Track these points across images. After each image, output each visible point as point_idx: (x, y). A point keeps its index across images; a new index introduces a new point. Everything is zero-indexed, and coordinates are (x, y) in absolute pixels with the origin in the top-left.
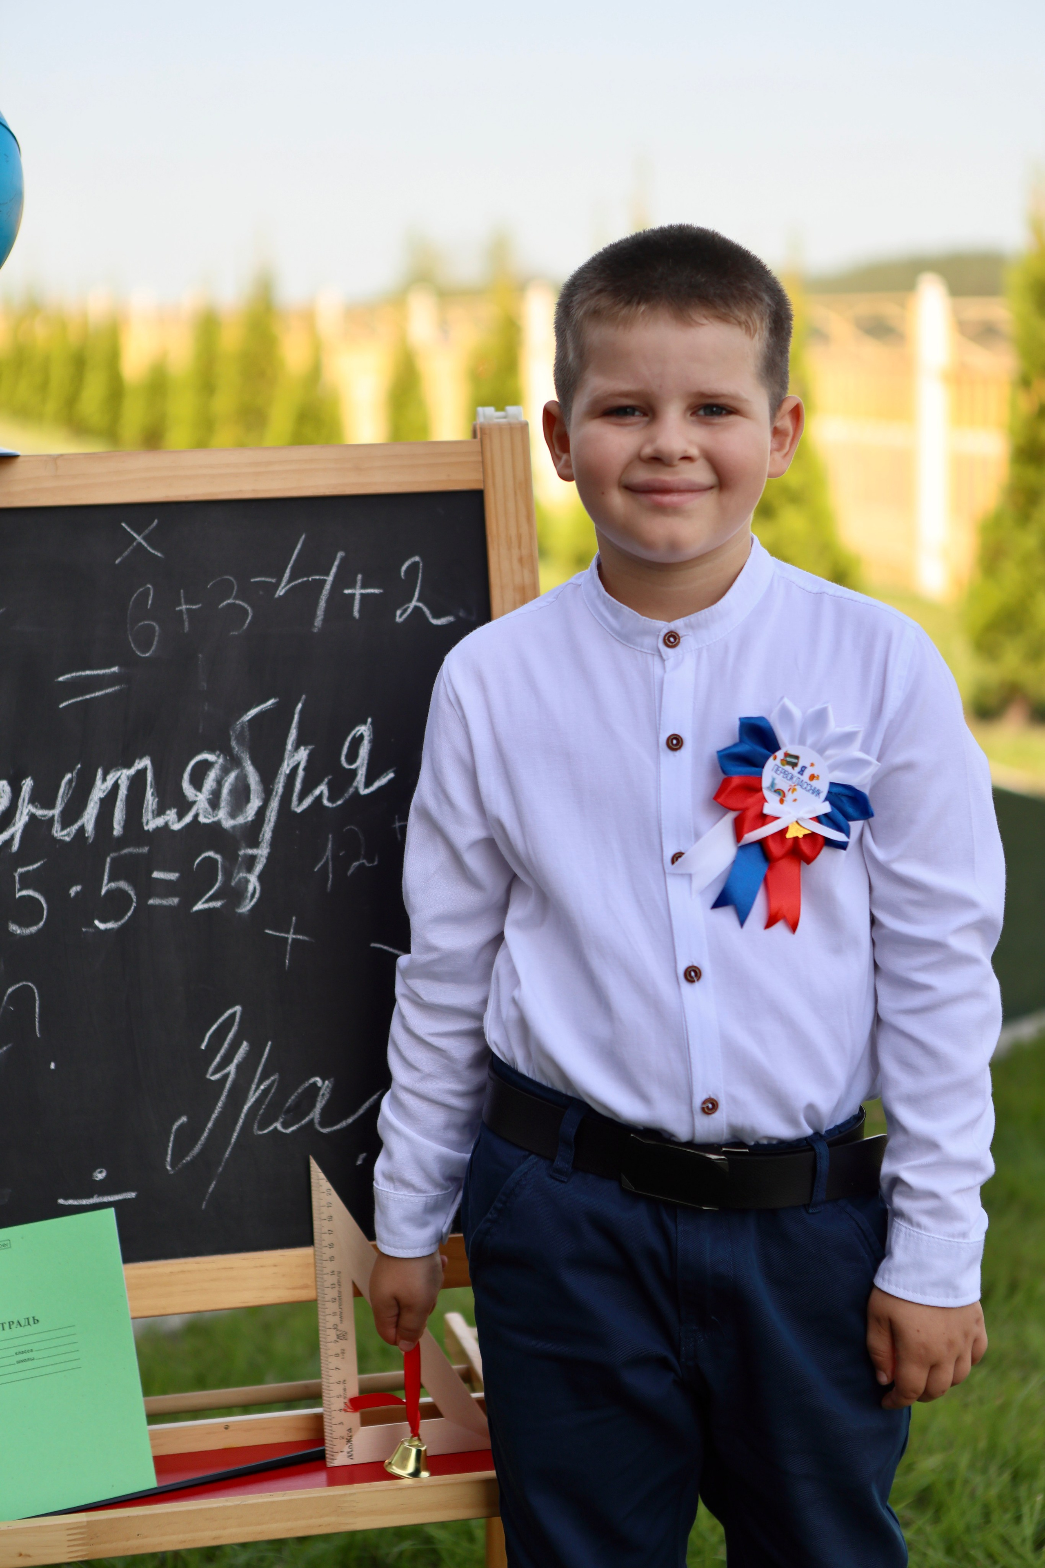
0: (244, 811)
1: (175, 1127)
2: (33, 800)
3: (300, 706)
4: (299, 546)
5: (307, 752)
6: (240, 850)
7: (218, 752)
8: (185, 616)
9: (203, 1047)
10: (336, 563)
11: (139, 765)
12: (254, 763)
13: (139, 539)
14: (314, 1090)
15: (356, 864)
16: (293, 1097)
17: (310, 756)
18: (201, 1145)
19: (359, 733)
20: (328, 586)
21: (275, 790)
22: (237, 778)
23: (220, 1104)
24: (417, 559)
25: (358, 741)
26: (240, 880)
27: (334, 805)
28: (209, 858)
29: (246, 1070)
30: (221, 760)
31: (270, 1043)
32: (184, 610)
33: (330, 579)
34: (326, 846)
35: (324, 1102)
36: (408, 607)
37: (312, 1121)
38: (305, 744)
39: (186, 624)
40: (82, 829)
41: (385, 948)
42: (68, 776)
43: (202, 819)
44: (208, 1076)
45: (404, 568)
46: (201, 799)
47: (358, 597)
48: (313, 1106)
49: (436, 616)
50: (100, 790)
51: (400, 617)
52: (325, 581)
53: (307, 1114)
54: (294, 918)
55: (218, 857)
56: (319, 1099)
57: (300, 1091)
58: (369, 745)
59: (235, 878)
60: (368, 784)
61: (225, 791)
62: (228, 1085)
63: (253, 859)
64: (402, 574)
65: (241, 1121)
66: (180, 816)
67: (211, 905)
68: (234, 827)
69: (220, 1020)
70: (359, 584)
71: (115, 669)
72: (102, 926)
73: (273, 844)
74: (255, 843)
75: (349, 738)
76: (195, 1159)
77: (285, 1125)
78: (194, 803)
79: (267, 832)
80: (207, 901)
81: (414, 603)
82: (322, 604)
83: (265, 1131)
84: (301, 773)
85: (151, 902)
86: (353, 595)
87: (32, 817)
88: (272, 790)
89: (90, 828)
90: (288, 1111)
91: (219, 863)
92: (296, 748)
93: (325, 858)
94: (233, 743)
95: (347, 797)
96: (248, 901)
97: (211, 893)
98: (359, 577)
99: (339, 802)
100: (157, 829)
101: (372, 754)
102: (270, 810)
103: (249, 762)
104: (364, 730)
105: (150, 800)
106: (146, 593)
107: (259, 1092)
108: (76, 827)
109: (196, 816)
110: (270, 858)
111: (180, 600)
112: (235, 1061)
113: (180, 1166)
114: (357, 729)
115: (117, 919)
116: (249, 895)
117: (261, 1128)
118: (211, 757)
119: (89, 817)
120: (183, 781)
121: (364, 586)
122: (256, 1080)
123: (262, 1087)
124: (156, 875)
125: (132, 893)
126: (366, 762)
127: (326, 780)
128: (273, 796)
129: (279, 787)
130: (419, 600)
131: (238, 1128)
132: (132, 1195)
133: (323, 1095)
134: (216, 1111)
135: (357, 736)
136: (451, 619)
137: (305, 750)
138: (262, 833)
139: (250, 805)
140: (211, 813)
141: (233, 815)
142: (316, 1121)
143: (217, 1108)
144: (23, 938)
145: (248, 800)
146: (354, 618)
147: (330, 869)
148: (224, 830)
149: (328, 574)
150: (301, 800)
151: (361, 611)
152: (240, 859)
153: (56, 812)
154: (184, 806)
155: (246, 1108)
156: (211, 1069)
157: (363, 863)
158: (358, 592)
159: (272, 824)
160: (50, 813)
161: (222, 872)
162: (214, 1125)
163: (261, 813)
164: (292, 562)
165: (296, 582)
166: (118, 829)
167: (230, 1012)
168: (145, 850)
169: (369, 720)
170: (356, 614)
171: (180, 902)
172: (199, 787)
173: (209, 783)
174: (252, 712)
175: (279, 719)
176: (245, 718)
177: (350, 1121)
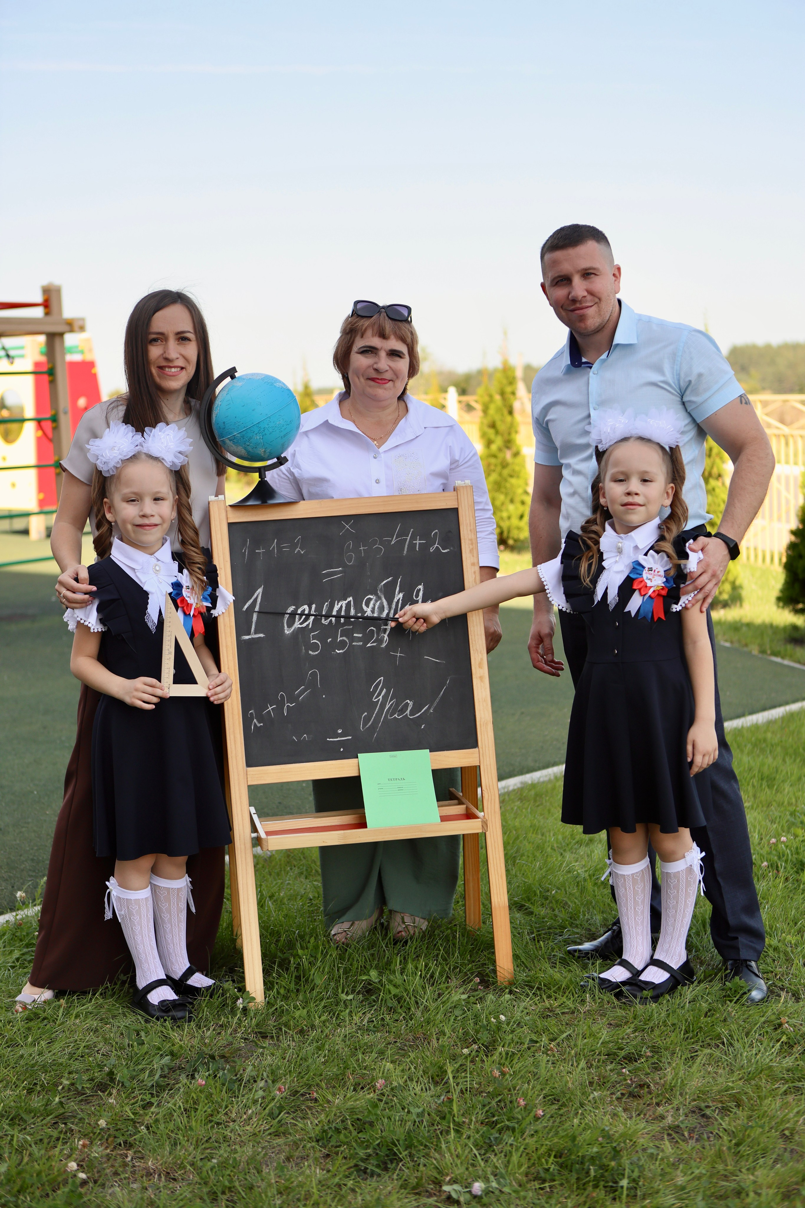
0: (383, 613)
1: (363, 716)
4: (398, 528)
6: (382, 626)
7: (374, 595)
9: (371, 690)
10: (411, 533)
11: (349, 599)
12: (385, 599)
13: (347, 526)
14: (407, 704)
16: (400, 707)
17: (403, 596)
18: (371, 722)
19: (419, 588)
22: (380, 603)
24: (437, 531)
25: (419, 590)
26: (382, 636)
28: (372, 629)
29: (385, 698)
30: (375, 598)
31: (392, 689)
32: (362, 549)
33: (409, 538)
36: (434, 547)
38: (402, 592)
39: (363, 554)
40: (331, 621)
41: (429, 658)
42: (327, 603)
43: (369, 616)
44: (373, 700)
45: (433, 534)
46: (369, 609)
47: (418, 544)
48: (406, 709)
49: (443, 549)
50: (336, 608)
51: (431, 550)
52: (407, 539)
53: (405, 712)
54: (399, 649)
55: (375, 628)
56: (409, 707)
57: (403, 705)
58: (423, 592)
59: (380, 636)
61: (376, 607)
62: (380, 703)
63: (386, 629)
64: (432, 536)
65: (384, 714)
67: (373, 645)
68: (379, 619)
69: (377, 682)
70: (418, 539)
71: (341, 569)
72: (338, 652)
74: (387, 624)
75: (416, 590)
76: (370, 726)
77: (398, 716)
78: (367, 611)
80: (371, 644)
82: (406, 546)
83: (392, 718)
84: (400, 601)
85: (354, 644)
86: (416, 543)
88: (391, 607)
89: (334, 620)
90: (399, 711)
91: (376, 630)
92: (399, 593)
94: (379, 592)
96: (384, 643)
97: (373, 641)
98: (418, 537)
101: (423, 594)
102: (391, 614)
104: (421, 587)
105: (353, 611)
106: (350, 544)
108: (329, 620)
111: (360, 546)
112: (382, 695)
113: (365, 729)
115: (343, 649)
117: (391, 716)
118: (372, 597)
120: (363, 604)
121: (420, 540)
122: (388, 701)
123: (390, 703)
124: (355, 635)
125: (347, 641)
128: (392, 609)
129: (394, 606)
130: (437, 544)
131: (383, 716)
132: (350, 738)
136: (448, 550)
137: (402, 594)
140: (372, 614)
141: (379, 615)
142: (408, 714)
143: (376, 710)
144: (313, 655)
145: (384, 610)
152: (382, 629)
153: (323, 615)
155: (385, 710)
156: (374, 698)
158: (418, 542)
160: (321, 615)
161: (376, 634)
162: (375, 715)
163: (388, 614)
164: (396, 533)
165: (398, 539)
166: (342, 621)
167: (380, 679)
168: (351, 627)
169: (422, 584)
170: (418, 549)
171: (363, 644)
172: (368, 607)
173: (371, 605)
174: (385, 582)
175: (392, 585)
176: (382, 584)
177: (419, 714)
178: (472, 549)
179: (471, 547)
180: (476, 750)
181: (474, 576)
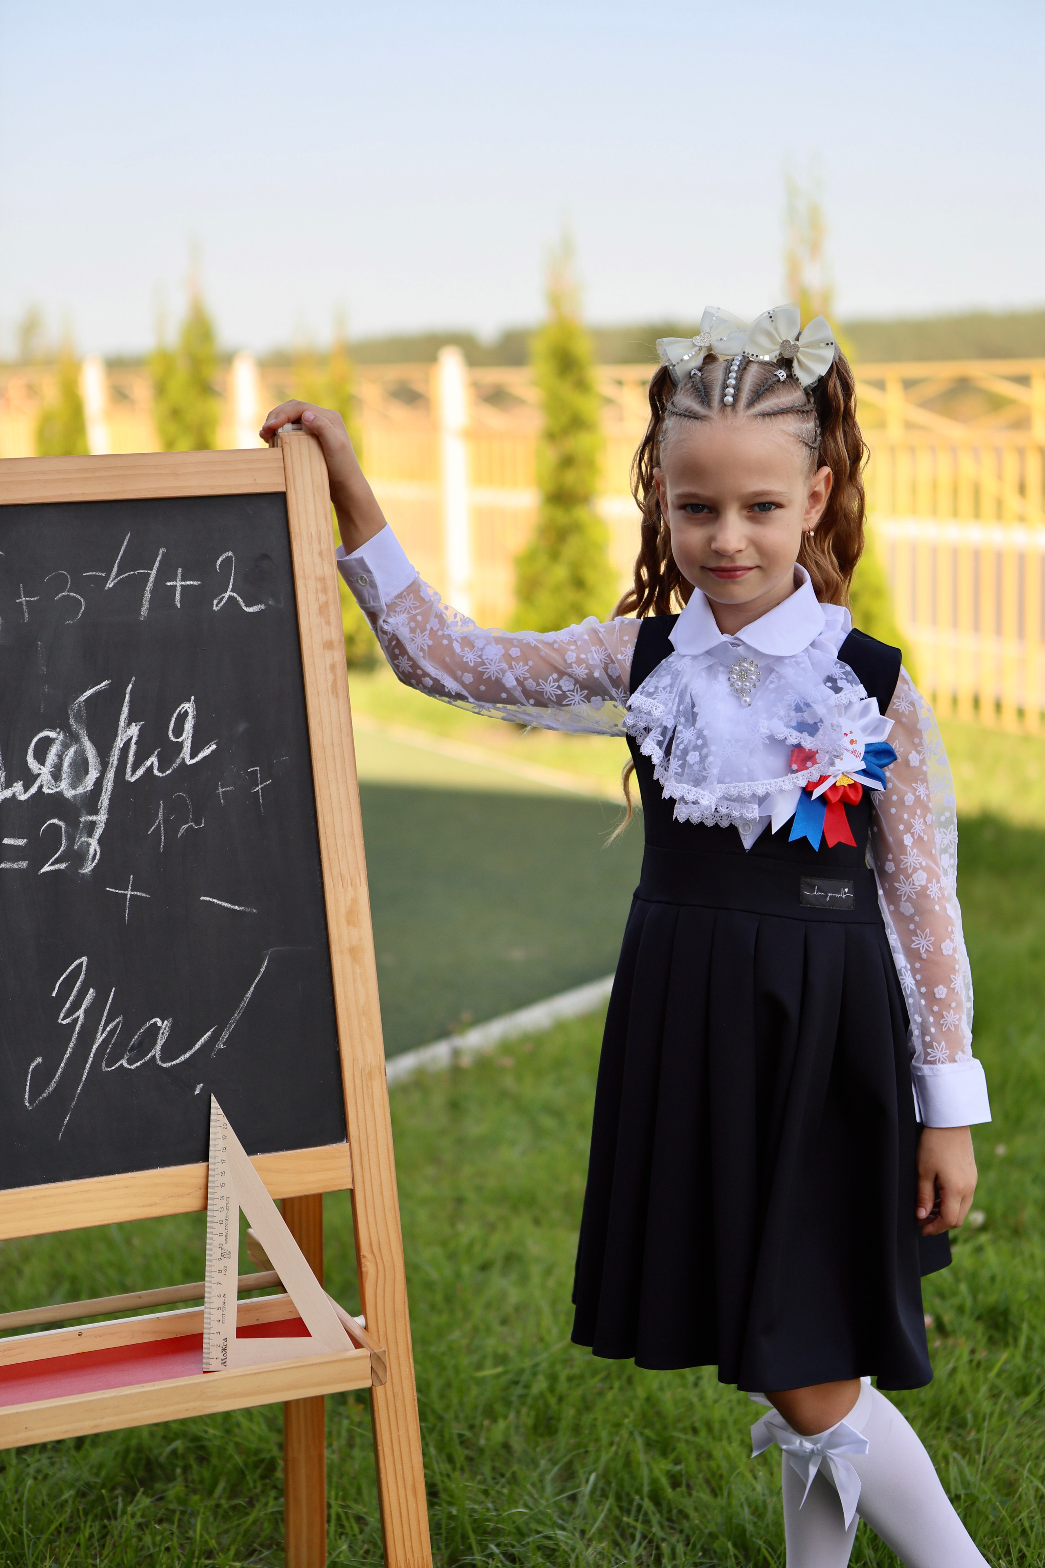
0: (83, 781)
1: (31, 1067)
3: (130, 686)
4: (125, 544)
5: (138, 727)
6: (81, 817)
7: (58, 730)
8: (25, 607)
9: (54, 995)
10: (159, 559)
12: (90, 739)
14: (155, 1029)
15: (186, 826)
16: (136, 1037)
17: (140, 730)
18: (55, 1083)
19: (184, 710)
20: (152, 579)
21: (111, 762)
22: (76, 752)
23: (71, 1045)
24: (230, 554)
25: (184, 716)
26: (81, 843)
27: (164, 775)
28: (53, 824)
29: (93, 1014)
30: (61, 737)
31: (114, 989)
32: (24, 602)
33: (154, 572)
34: (158, 811)
35: (164, 1040)
36: (224, 597)
37: (154, 1055)
38: (136, 721)
39: (26, 614)
41: (214, 900)
43: (46, 790)
44: (59, 1021)
45: (219, 562)
46: (45, 772)
47: (179, 588)
48: (155, 1044)
49: (248, 604)
51: (216, 606)
52: (149, 574)
53: (151, 1051)
54: (131, 877)
55: (62, 824)
56: (159, 1037)
57: (142, 1031)
58: (193, 720)
59: (78, 842)
60: (192, 757)
61: (66, 764)
62: (78, 1028)
63: (92, 825)
64: (218, 567)
65: (90, 1060)
66: (26, 788)
67: (57, 867)
68: (75, 796)
69: (69, 970)
70: (179, 576)
73: (110, 811)
74: (95, 811)
75: (175, 715)
76: (51, 1095)
77: (130, 1062)
78: (39, 775)
79: (105, 800)
80: (52, 864)
81: (229, 593)
82: (147, 595)
83: (113, 1068)
84: (133, 747)
85: (2, 865)
86: (176, 586)
88: (108, 762)
90: (133, 1049)
91: (63, 829)
92: (129, 725)
93: (157, 821)
94: (72, 721)
95: (175, 767)
96: (90, 862)
97: (56, 856)
98: (180, 570)
99: (168, 772)
100: (6, 800)
101: (196, 727)
102: (106, 781)
103: (87, 738)
104: (188, 707)
107: (106, 1033)
109: (41, 787)
110: (107, 823)
111: (20, 593)
112: (84, 1007)
113: (37, 1102)
114: (182, 706)
116: (91, 857)
117: (109, 1064)
118: (52, 734)
120: (28, 756)
121: (183, 580)
122: (103, 1023)
123: (108, 1029)
124: (6, 841)
126: (191, 735)
127: (156, 752)
128: (109, 768)
129: (114, 760)
130: (232, 591)
131: (88, 1066)
133: (163, 1034)
134: (68, 1052)
135: (182, 712)
136: (262, 607)
137: (136, 726)
138: (100, 801)
139: (88, 777)
140: (54, 784)
141: (73, 786)
142: (158, 1057)
143: (69, 1048)
145: (87, 772)
146: (176, 607)
147: (162, 833)
148: (67, 799)
149: (152, 570)
150: (134, 771)
151: (181, 601)
152: (81, 825)
154: (29, 779)
155: (95, 1047)
156: (62, 1015)
157: (191, 825)
158: (179, 584)
159: (109, 793)
161: (65, 837)
162: (66, 1064)
163: (99, 783)
164: (119, 557)
165: (124, 576)
167: (74, 965)
169: (193, 698)
170: (178, 604)
171: (28, 864)
172: (42, 761)
173: (51, 757)
174: (88, 693)
175: (112, 699)
176: (82, 698)
177: (187, 1055)
178: (327, 603)
179: (322, 598)
180: (343, 1146)
181: (330, 677)
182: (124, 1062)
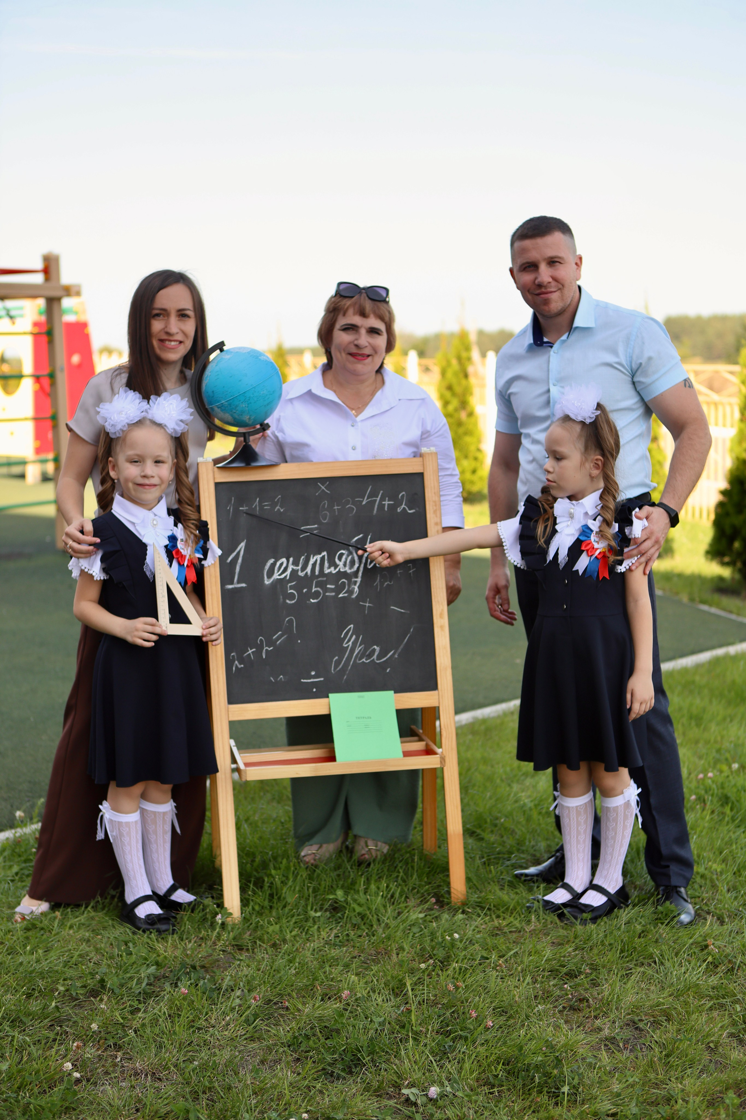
1: (334, 660)
2: (293, 564)
3: (370, 536)
4: (369, 489)
8: (336, 510)
9: (342, 637)
10: (380, 494)
11: (323, 554)
13: (323, 488)
14: (374, 650)
15: (386, 583)
16: (368, 652)
18: (342, 665)
20: (378, 501)
22: (351, 558)
23: (347, 653)
24: (404, 493)
28: (343, 581)
29: (355, 644)
30: (347, 553)
31: (361, 636)
32: (336, 508)
33: (378, 499)
34: (378, 578)
35: (377, 653)
39: (337, 512)
40: (307, 573)
41: (395, 608)
42: (303, 557)
43: (342, 570)
44: (344, 645)
45: (400, 496)
48: (374, 654)
49: (410, 510)
50: (312, 561)
51: (399, 510)
52: (376, 500)
53: (372, 657)
55: (346, 581)
57: (370, 650)
61: (348, 562)
62: (349, 648)
63: (356, 582)
65: (353, 658)
66: (335, 569)
69: (347, 629)
71: (316, 526)
72: (313, 601)
73: (362, 577)
74: (357, 577)
76: (340, 669)
77: (366, 660)
79: (360, 574)
80: (342, 594)
81: (403, 506)
82: (376, 506)
83: (361, 662)
85: (327, 594)
87: (293, 569)
88: (362, 562)
89: (309, 572)
90: (367, 656)
91: (347, 583)
93: (377, 581)
98: (387, 498)
100: (329, 573)
102: (361, 568)
103: (355, 553)
105: (326, 564)
106: (325, 504)
108: (305, 572)
109: (340, 569)
110: (361, 581)
111: (335, 505)
112: (352, 641)
113: (336, 671)
115: (317, 599)
116: (355, 592)
117: (360, 660)
118: (344, 552)
119: (309, 569)
121: (388, 501)
122: (357, 646)
123: (359, 649)
124: (328, 586)
125: (321, 592)
128: (362, 564)
129: (364, 561)
131: (352, 661)
132: (322, 679)
133: (377, 651)
136: (414, 511)
141: (350, 568)
142: (375, 659)
143: (347, 655)
144: (290, 604)
145: (354, 564)
146: (386, 511)
148: (348, 573)
149: (377, 497)
151: (388, 508)
153: (299, 568)
154: (336, 566)
155: (355, 655)
156: (344, 643)
157: (388, 583)
158: (386, 502)
159: (362, 572)
160: (297, 568)
161: (347, 586)
162: (346, 659)
163: (358, 568)
164: (367, 494)
165: (369, 500)
166: (317, 573)
167: (349, 627)
168: (325, 579)
172: (340, 560)
173: (343, 559)
174: (356, 538)
176: (354, 540)
177: (385, 659)
180: (436, 692)
182: (364, 660)
